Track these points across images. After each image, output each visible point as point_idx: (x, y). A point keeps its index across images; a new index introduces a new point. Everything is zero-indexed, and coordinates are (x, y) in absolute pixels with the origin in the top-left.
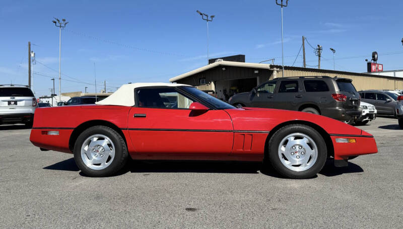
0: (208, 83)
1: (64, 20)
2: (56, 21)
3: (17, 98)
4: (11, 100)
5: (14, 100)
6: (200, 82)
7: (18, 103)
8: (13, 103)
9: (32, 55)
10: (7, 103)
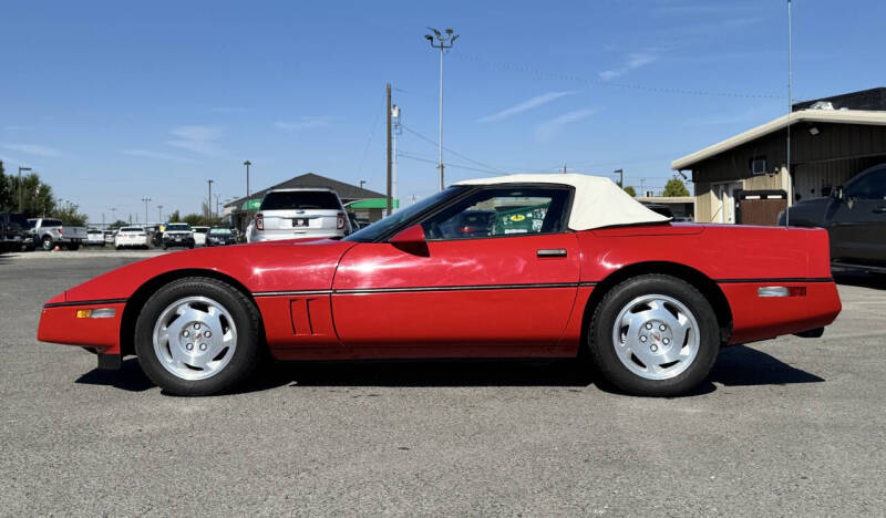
0: (772, 169)
1: (450, 31)
2: (434, 35)
3: (308, 213)
4: (299, 216)
5: (303, 216)
6: (751, 168)
7: (310, 221)
8: (301, 222)
9: (395, 113)
10: (290, 222)
